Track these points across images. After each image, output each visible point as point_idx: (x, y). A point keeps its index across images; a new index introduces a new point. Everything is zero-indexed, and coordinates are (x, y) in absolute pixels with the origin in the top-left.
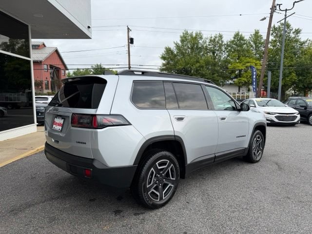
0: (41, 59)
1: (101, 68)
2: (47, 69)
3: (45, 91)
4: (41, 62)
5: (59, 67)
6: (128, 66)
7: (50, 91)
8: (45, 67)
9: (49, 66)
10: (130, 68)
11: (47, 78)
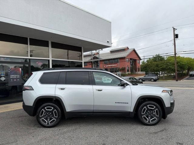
0: (125, 56)
1: (159, 57)
2: (129, 61)
3: (127, 73)
4: (125, 57)
5: (136, 59)
6: (174, 53)
7: (130, 73)
8: (127, 60)
9: (129, 59)
10: (175, 54)
11: (128, 66)
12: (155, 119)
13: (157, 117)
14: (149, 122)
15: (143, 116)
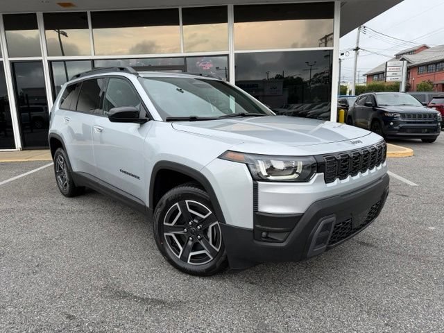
12: (205, 254)
13: (213, 252)
14: (184, 258)
15: (167, 232)
